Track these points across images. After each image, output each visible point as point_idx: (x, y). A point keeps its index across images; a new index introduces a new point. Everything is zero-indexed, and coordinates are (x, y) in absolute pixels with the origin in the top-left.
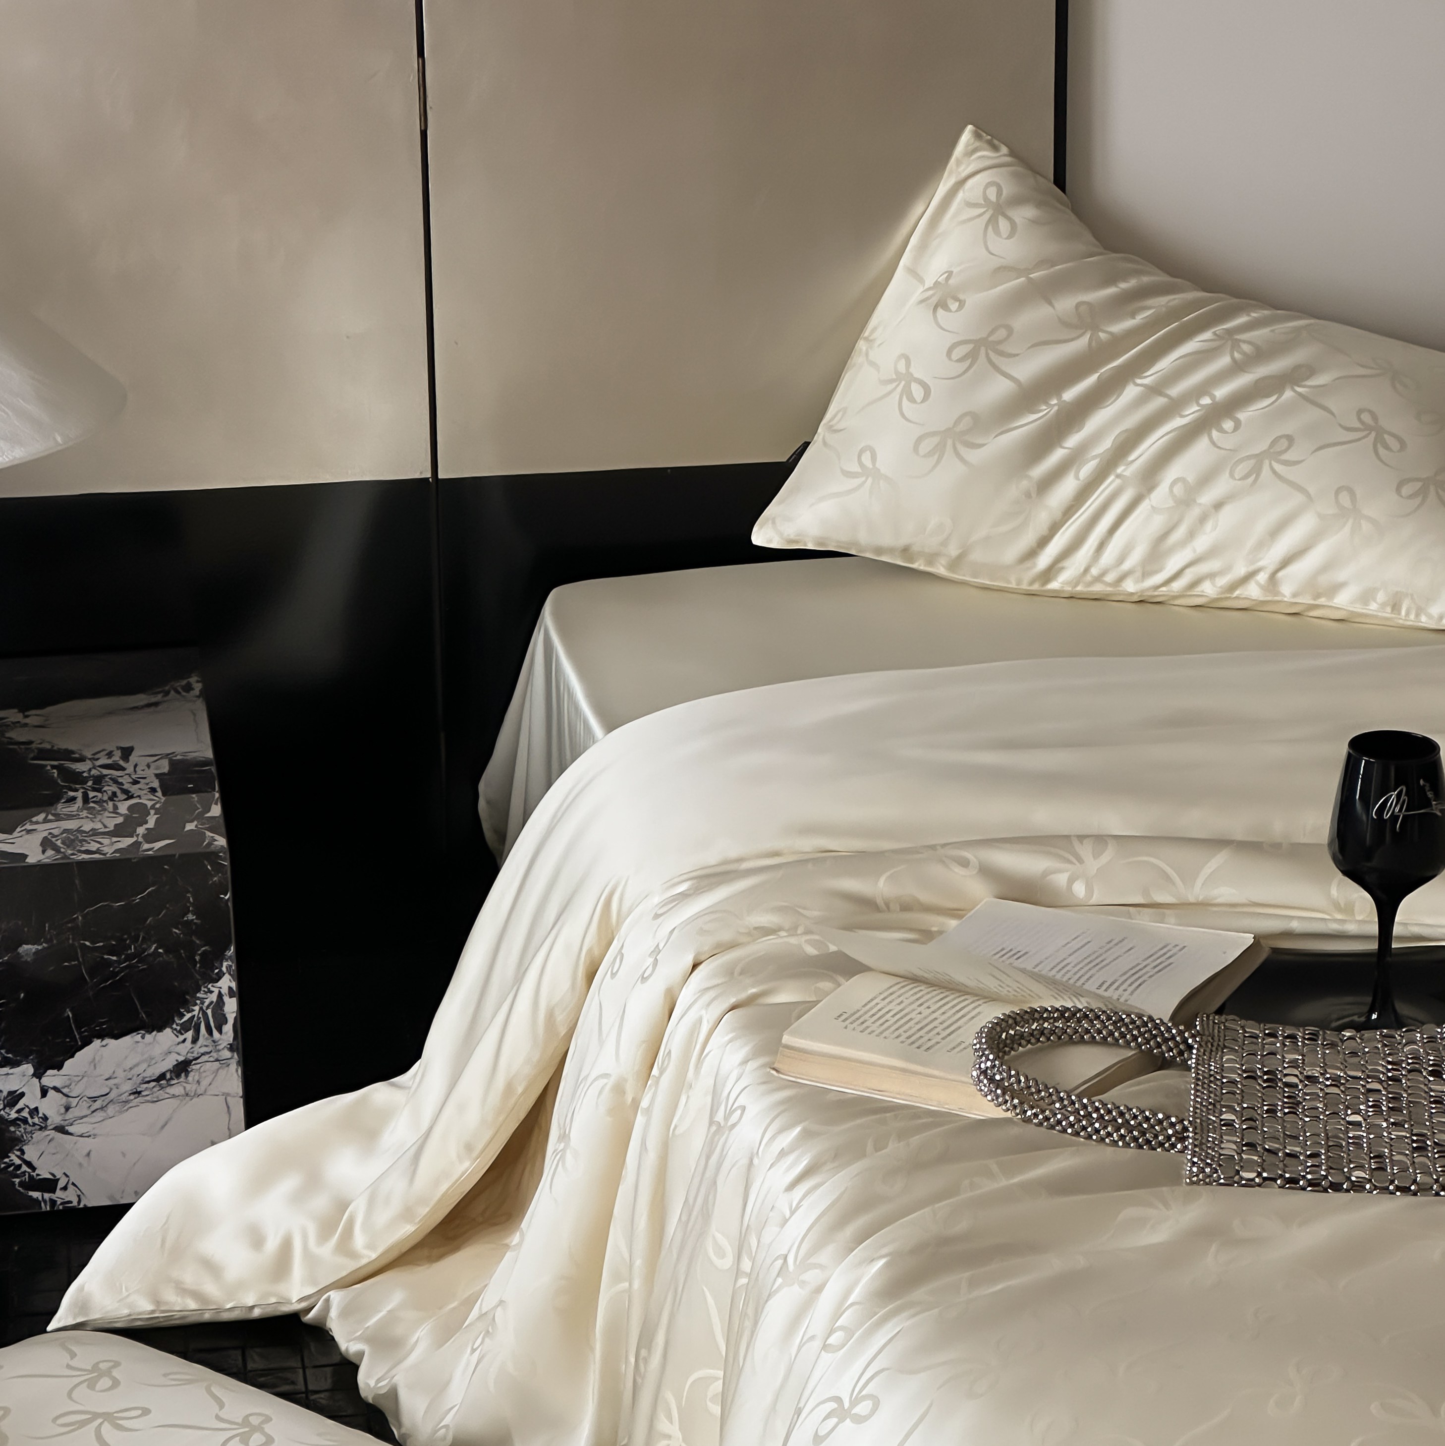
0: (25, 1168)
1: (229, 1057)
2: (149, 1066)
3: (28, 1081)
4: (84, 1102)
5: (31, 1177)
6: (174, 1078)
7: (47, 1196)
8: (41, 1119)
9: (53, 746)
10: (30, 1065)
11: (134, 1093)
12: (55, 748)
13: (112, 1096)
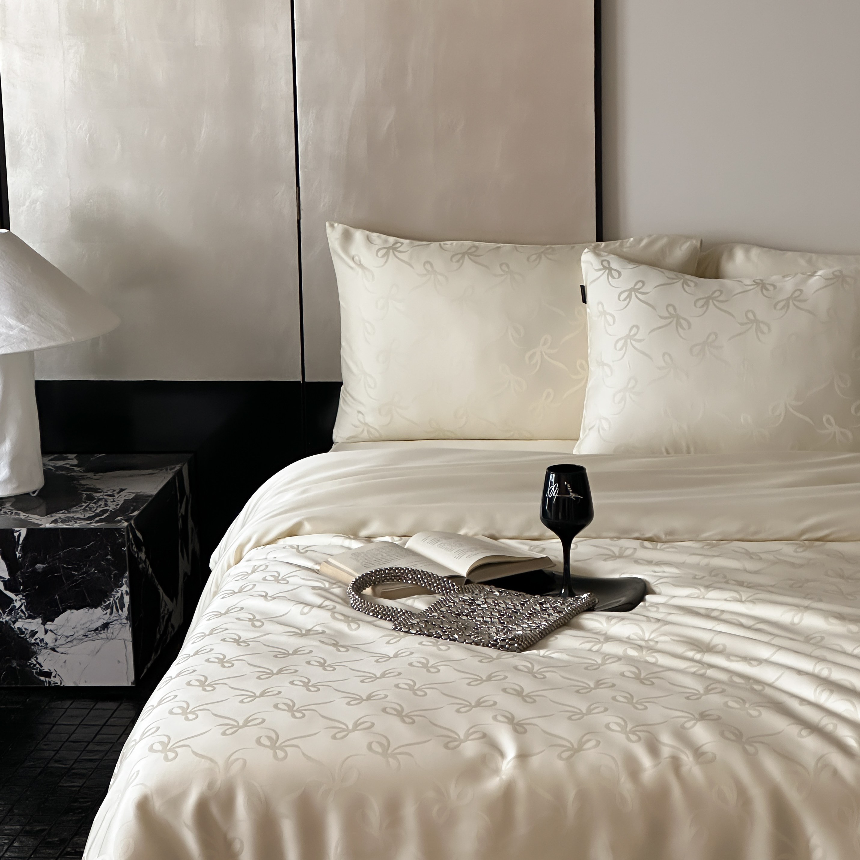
0: (38, 666)
1: (126, 622)
2: (91, 624)
3: (39, 626)
4: (63, 638)
5: (40, 670)
6: (102, 630)
7: (47, 679)
8: (44, 644)
9: (94, 487)
10: (40, 619)
11: (84, 636)
13: (75, 636)
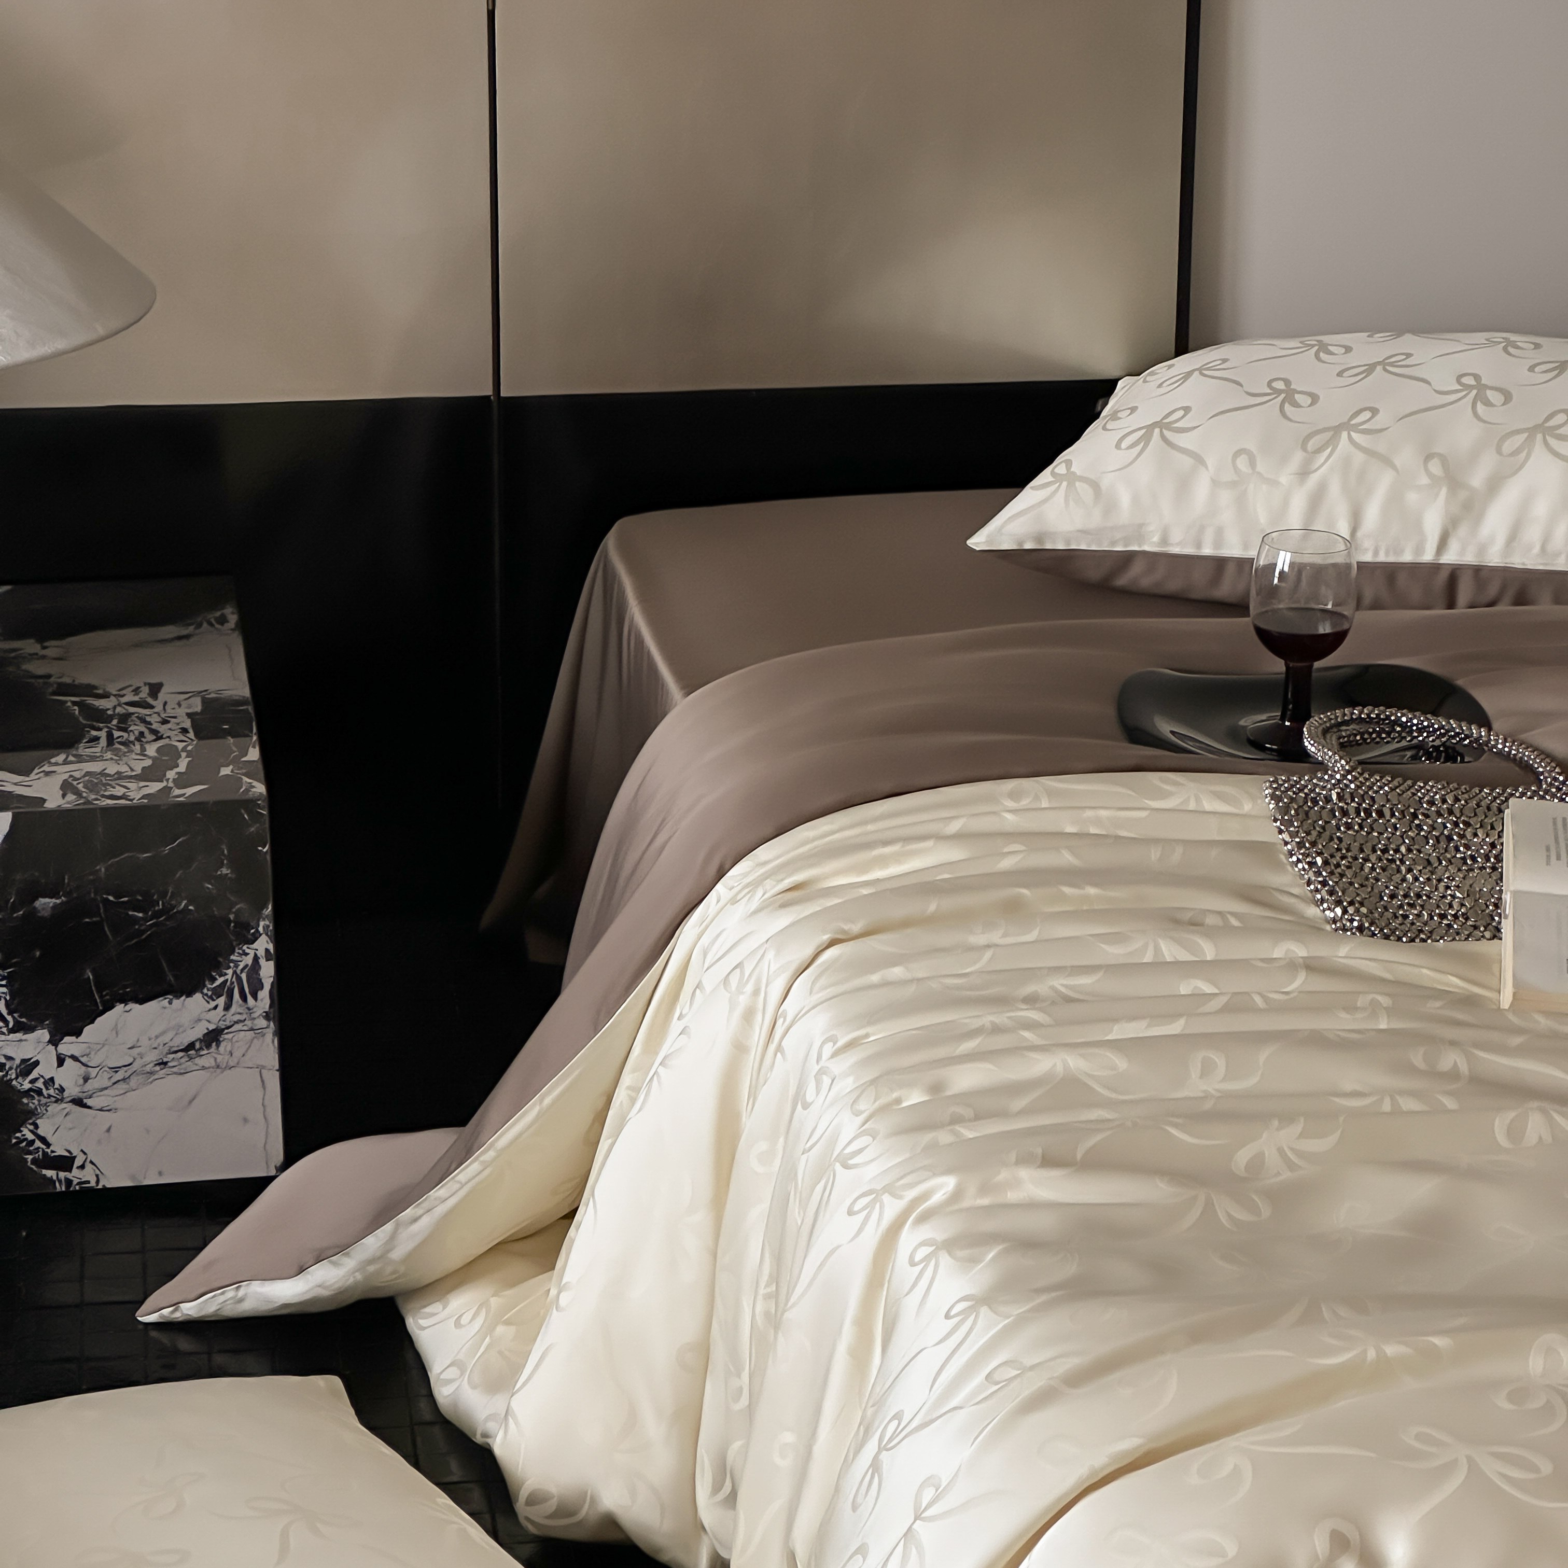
0: (38, 1144)
1: (265, 1026)
2: (177, 1034)
3: (44, 1048)
4: (105, 1073)
5: (44, 1153)
6: (204, 1048)
7: (62, 1175)
8: (56, 1090)
9: (74, 681)
10: (46, 1031)
11: (159, 1064)
12: (77, 682)
13: (134, 1067)
